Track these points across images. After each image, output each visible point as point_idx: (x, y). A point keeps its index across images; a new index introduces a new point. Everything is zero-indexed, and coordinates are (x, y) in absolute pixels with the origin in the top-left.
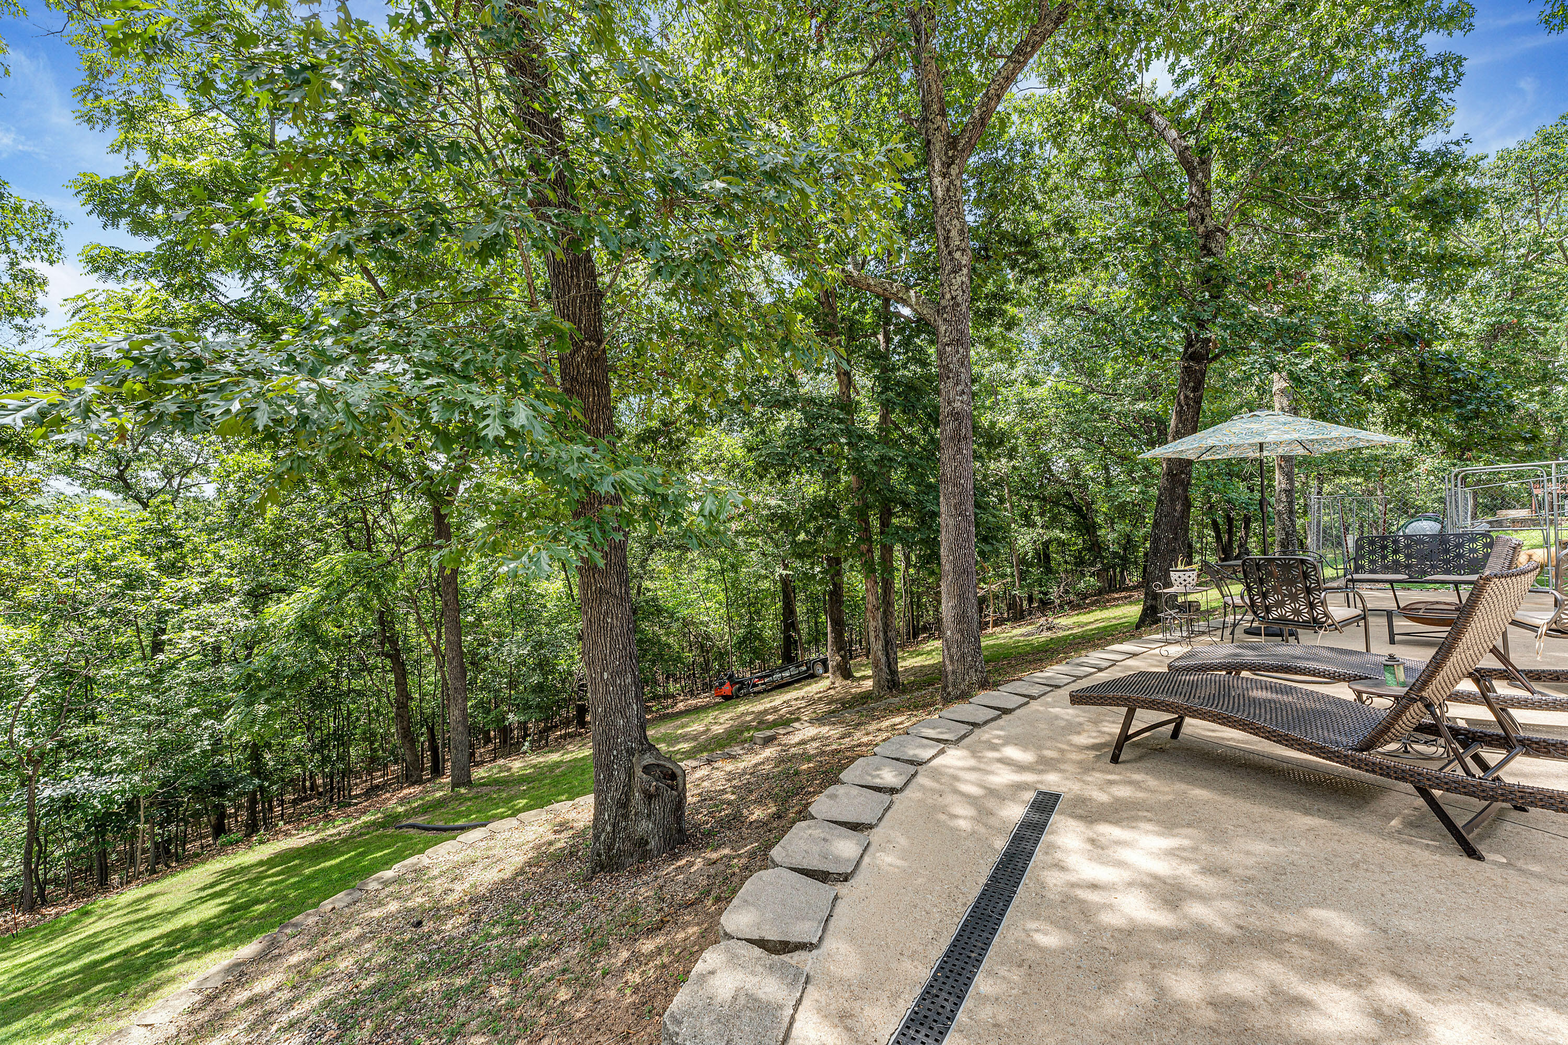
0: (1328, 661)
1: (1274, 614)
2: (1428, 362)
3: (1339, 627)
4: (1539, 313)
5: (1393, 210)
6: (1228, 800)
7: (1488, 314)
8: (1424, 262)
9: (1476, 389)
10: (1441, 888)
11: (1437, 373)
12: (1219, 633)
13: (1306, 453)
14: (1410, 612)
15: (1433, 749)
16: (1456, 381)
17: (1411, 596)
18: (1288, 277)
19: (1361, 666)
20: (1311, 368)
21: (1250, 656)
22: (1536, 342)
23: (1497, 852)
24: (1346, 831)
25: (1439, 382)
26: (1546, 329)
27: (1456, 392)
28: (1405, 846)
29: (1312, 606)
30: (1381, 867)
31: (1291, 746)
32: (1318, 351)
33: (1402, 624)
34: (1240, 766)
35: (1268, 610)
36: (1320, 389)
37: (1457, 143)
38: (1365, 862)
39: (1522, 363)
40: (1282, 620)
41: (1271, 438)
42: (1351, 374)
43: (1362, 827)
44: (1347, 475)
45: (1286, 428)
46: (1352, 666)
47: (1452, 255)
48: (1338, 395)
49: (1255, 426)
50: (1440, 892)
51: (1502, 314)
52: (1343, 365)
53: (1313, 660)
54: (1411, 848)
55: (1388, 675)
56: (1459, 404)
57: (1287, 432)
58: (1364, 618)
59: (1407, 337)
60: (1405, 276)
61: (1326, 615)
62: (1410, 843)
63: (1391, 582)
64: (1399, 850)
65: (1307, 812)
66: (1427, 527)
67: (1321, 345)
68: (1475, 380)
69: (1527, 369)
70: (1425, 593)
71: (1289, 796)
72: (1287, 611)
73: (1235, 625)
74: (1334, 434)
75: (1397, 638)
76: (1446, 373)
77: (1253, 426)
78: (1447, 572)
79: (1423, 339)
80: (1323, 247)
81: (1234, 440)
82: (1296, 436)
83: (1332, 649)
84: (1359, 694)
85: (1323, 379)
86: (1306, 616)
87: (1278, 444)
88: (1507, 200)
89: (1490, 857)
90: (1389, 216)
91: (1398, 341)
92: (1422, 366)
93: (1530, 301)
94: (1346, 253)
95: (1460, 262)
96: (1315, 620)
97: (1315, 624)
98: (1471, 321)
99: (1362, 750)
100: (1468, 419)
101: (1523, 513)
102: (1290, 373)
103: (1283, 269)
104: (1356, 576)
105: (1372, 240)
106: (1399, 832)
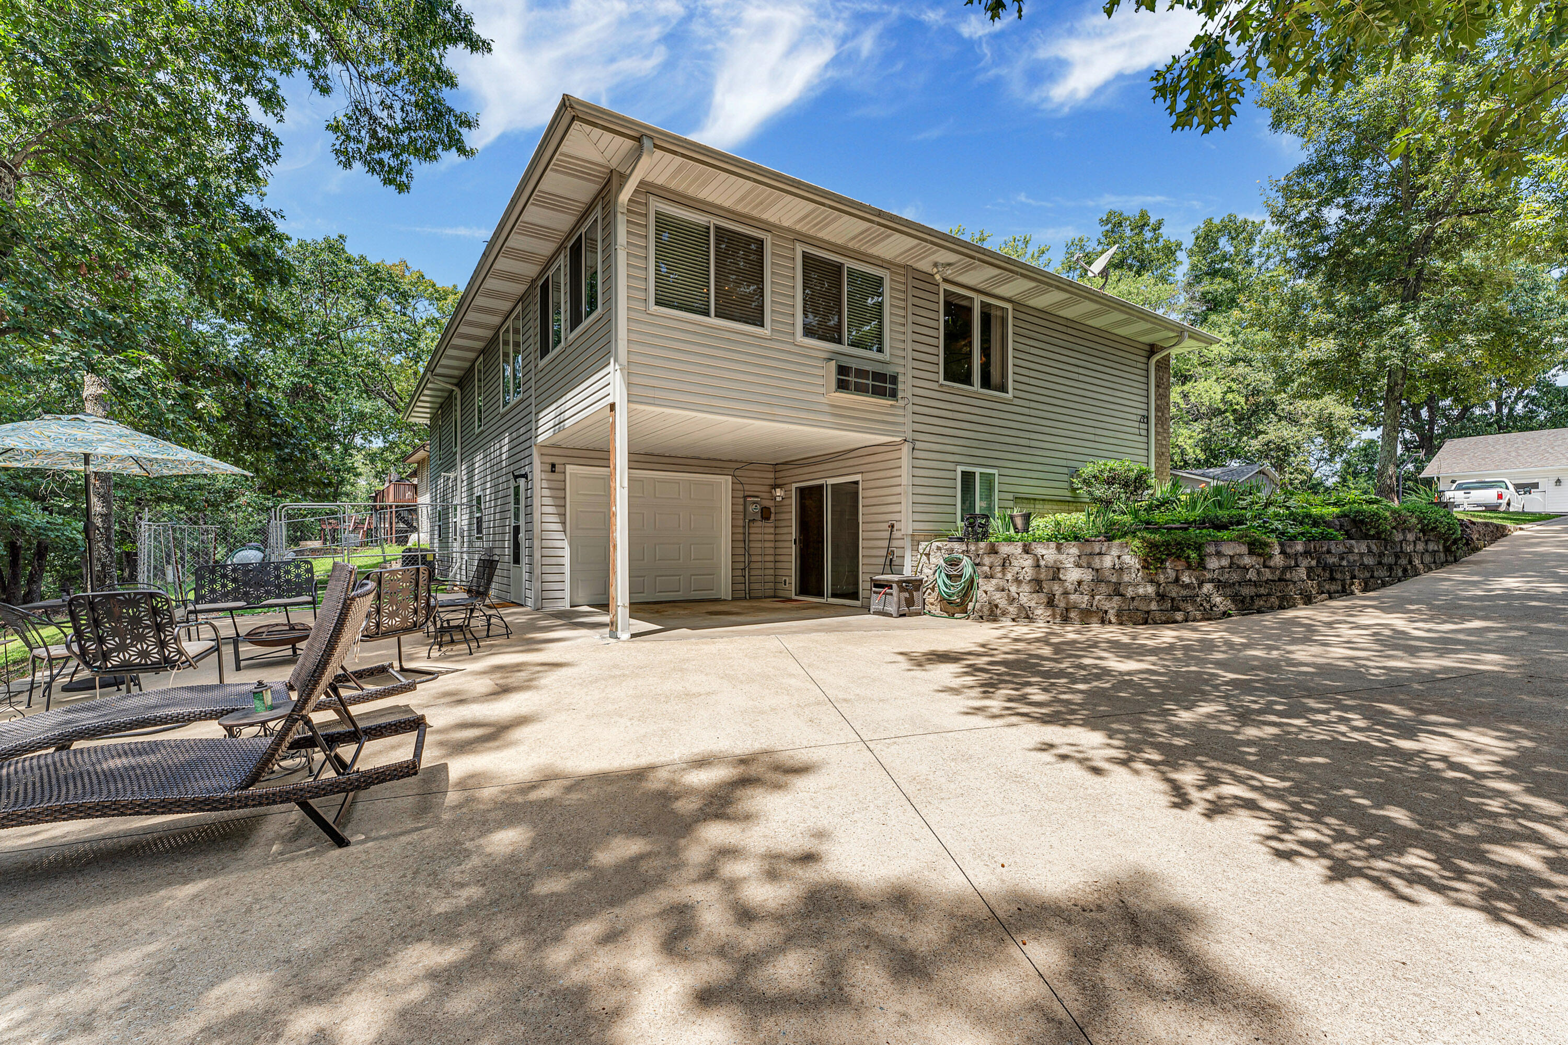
0: (190, 702)
1: (115, 661)
2: (253, 403)
3: (192, 663)
4: (326, 385)
5: (223, 246)
6: (78, 915)
7: (292, 374)
8: (251, 309)
9: (290, 435)
10: (325, 888)
11: (261, 415)
12: (24, 697)
13: (143, 473)
14: (254, 637)
15: (298, 760)
16: (275, 425)
17: (248, 622)
18: (105, 267)
19: (225, 700)
20: (139, 379)
21: (88, 719)
22: (323, 407)
23: (357, 832)
24: (232, 878)
25: (262, 423)
26: (331, 398)
27: (276, 435)
28: (289, 865)
29: (162, 644)
30: (273, 897)
31: (154, 813)
32: (148, 362)
33: (247, 649)
34: (89, 863)
35: (106, 656)
36: (150, 405)
37: (274, 213)
38: (257, 901)
39: (316, 421)
40: (126, 666)
41: (101, 450)
42: (185, 397)
43: (247, 867)
44: (170, 501)
45: (122, 441)
46: (217, 702)
47: (273, 312)
48: (171, 416)
49: (79, 434)
50: (324, 893)
51: (303, 377)
52: (174, 385)
53: (168, 705)
54: (295, 864)
55: (257, 702)
56: (279, 446)
57: (124, 447)
58: (218, 649)
59: (235, 374)
60: (232, 314)
61: (180, 652)
62: (292, 859)
63: (231, 610)
64: (281, 872)
65: (186, 880)
66: (251, 556)
67: (152, 358)
68: (290, 428)
69: (319, 427)
70: (256, 618)
71: (162, 871)
72: (132, 655)
73: (49, 686)
74: (180, 456)
75: (243, 664)
76: (268, 417)
77: (74, 431)
78: (279, 596)
79: (249, 381)
80: (152, 251)
81: (49, 445)
82: (136, 452)
83: (191, 689)
84: (229, 729)
85: (154, 395)
86: (155, 657)
87: (108, 458)
88: (305, 284)
89: (353, 840)
90: (220, 250)
91: (226, 375)
92: (248, 405)
93: (321, 373)
94: (176, 268)
95: (280, 320)
96: (166, 660)
97: (166, 664)
98: (280, 376)
99: (246, 787)
100: (284, 461)
101: (316, 544)
102: (114, 380)
103: (102, 257)
104: (199, 607)
105: (202, 267)
106: (281, 854)
